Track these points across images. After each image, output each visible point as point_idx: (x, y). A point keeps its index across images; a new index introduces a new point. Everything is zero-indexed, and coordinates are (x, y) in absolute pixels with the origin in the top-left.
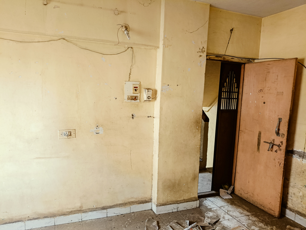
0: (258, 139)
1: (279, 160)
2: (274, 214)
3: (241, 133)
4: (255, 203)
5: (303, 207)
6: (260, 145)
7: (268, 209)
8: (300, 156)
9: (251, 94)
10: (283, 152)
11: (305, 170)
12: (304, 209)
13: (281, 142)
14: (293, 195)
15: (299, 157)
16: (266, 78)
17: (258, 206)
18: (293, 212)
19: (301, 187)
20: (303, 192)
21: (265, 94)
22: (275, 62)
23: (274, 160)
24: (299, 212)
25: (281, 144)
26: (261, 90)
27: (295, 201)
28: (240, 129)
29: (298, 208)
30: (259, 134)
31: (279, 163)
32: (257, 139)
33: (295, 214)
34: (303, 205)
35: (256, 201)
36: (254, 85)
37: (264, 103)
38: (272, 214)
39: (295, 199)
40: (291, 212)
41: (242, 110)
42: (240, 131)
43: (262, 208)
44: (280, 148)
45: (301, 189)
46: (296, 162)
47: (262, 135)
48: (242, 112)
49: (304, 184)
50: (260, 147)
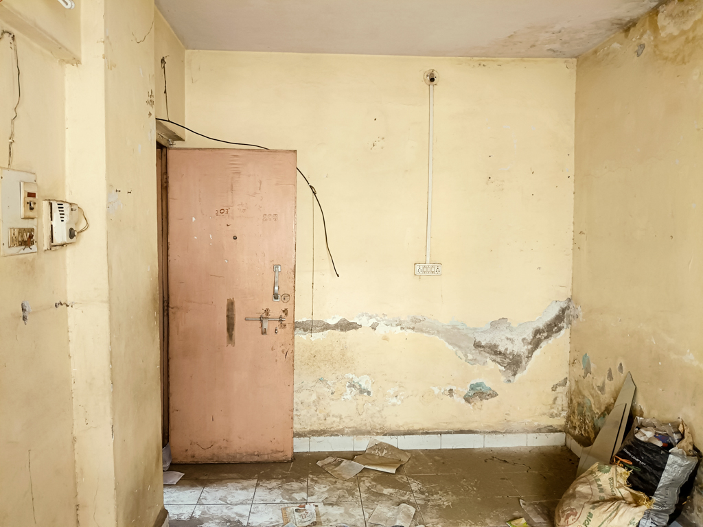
0: (227, 316)
1: (283, 348)
2: (284, 458)
3: (174, 313)
4: (234, 457)
5: (319, 419)
6: (233, 329)
7: (268, 454)
8: (305, 330)
9: (194, 219)
10: (290, 328)
11: (316, 351)
12: (321, 422)
13: (284, 311)
14: (300, 406)
15: (303, 332)
16: (232, 186)
17: (244, 460)
18: (305, 436)
19: (314, 384)
20: (317, 392)
21: (233, 218)
22: (251, 152)
23: (273, 349)
24: (313, 431)
25: (283, 315)
26: (222, 211)
27: (304, 415)
28: (170, 305)
29: (311, 426)
30: (228, 305)
31: (283, 352)
32: (225, 318)
33: (310, 437)
34: (319, 414)
35: (238, 451)
36: (200, 199)
37: (235, 238)
38: (280, 459)
39: (303, 412)
40: (302, 438)
41: (170, 258)
42: (170, 309)
43: (256, 459)
44: (283, 322)
45: (313, 388)
46: (298, 343)
47: (237, 306)
48: (170, 264)
49: (318, 377)
50: (236, 333)
